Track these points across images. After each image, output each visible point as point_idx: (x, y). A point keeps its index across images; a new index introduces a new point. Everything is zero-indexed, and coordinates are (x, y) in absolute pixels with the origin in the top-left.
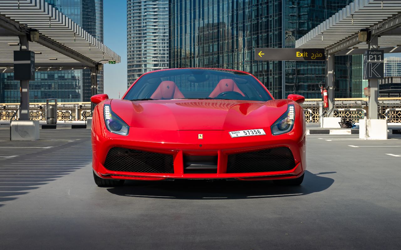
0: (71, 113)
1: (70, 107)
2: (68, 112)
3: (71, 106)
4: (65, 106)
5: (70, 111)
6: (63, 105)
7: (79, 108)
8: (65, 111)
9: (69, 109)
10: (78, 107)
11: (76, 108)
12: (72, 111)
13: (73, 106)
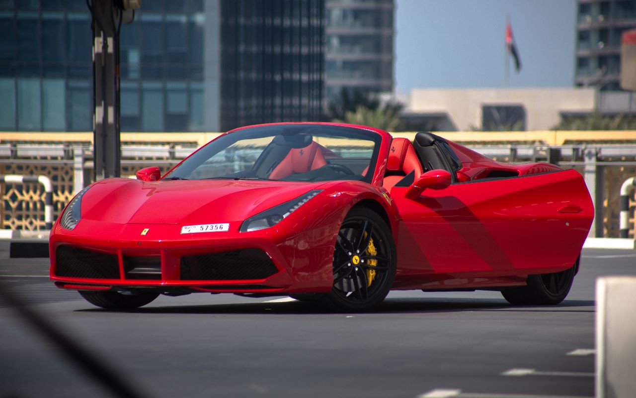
0: (48, 188)
1: (44, 158)
2: (37, 181)
3: (53, 153)
4: (20, 153)
5: (45, 181)
6: (8, 146)
7: (90, 164)
8: (17, 178)
9: (44, 170)
10: (86, 159)
11: (78, 162)
12: (54, 179)
13: (59, 151)
